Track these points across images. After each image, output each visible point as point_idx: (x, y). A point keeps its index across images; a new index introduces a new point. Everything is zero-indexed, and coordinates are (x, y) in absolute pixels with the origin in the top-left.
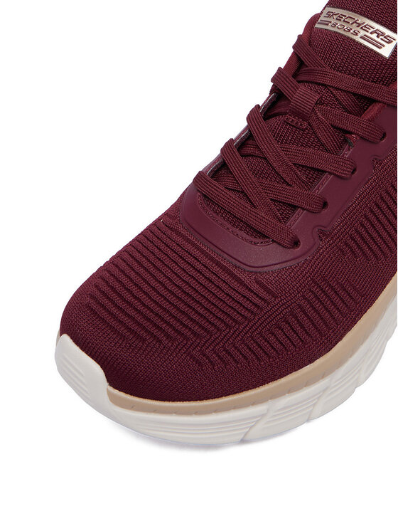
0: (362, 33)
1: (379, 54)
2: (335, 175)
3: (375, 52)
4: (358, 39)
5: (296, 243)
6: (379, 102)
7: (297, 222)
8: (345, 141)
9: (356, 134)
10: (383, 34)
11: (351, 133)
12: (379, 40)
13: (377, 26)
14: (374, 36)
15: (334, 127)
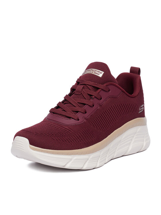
0: (94, 72)
1: (99, 77)
2: (89, 105)
3: (98, 76)
4: (93, 73)
5: (78, 120)
6: (100, 89)
7: (79, 115)
8: (91, 98)
9: (94, 96)
10: (99, 72)
11: (92, 96)
12: (98, 73)
13: (98, 70)
14: (97, 72)
15: (88, 94)
